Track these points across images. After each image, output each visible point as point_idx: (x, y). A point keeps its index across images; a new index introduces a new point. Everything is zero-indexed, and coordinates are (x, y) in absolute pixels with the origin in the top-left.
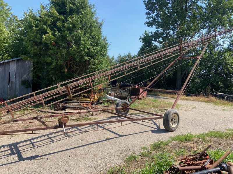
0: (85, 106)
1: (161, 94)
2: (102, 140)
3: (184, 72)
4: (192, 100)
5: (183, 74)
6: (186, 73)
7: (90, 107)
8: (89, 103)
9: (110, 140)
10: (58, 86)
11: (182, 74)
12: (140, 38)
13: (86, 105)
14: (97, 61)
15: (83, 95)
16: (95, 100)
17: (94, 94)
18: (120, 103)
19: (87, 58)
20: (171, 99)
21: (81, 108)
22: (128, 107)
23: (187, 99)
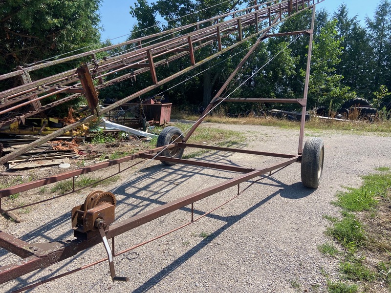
0: (61, 147)
1: (187, 117)
2: (193, 243)
3: (216, 77)
4: (242, 122)
5: (214, 81)
6: (217, 79)
7: (76, 151)
8: (70, 140)
9: (217, 240)
10: (24, 77)
11: (212, 80)
12: (131, 10)
13: (63, 145)
14: (81, 33)
15: (49, 122)
16: (82, 133)
17: (74, 118)
18: (168, 135)
19: (56, 21)
20: (208, 123)
21: (51, 154)
22: (183, 141)
23: (235, 123)
